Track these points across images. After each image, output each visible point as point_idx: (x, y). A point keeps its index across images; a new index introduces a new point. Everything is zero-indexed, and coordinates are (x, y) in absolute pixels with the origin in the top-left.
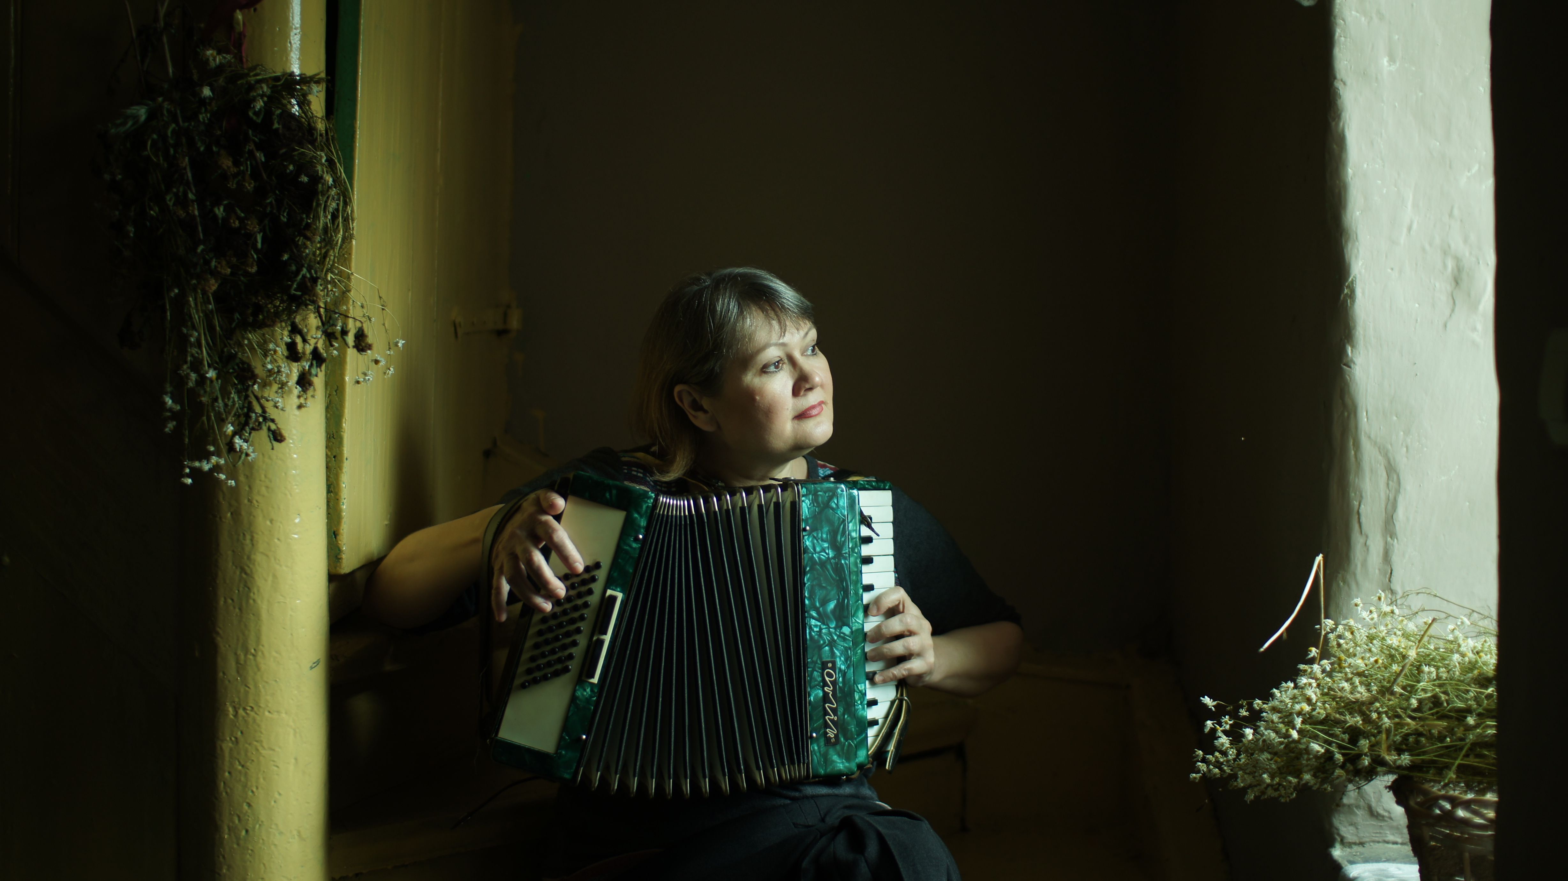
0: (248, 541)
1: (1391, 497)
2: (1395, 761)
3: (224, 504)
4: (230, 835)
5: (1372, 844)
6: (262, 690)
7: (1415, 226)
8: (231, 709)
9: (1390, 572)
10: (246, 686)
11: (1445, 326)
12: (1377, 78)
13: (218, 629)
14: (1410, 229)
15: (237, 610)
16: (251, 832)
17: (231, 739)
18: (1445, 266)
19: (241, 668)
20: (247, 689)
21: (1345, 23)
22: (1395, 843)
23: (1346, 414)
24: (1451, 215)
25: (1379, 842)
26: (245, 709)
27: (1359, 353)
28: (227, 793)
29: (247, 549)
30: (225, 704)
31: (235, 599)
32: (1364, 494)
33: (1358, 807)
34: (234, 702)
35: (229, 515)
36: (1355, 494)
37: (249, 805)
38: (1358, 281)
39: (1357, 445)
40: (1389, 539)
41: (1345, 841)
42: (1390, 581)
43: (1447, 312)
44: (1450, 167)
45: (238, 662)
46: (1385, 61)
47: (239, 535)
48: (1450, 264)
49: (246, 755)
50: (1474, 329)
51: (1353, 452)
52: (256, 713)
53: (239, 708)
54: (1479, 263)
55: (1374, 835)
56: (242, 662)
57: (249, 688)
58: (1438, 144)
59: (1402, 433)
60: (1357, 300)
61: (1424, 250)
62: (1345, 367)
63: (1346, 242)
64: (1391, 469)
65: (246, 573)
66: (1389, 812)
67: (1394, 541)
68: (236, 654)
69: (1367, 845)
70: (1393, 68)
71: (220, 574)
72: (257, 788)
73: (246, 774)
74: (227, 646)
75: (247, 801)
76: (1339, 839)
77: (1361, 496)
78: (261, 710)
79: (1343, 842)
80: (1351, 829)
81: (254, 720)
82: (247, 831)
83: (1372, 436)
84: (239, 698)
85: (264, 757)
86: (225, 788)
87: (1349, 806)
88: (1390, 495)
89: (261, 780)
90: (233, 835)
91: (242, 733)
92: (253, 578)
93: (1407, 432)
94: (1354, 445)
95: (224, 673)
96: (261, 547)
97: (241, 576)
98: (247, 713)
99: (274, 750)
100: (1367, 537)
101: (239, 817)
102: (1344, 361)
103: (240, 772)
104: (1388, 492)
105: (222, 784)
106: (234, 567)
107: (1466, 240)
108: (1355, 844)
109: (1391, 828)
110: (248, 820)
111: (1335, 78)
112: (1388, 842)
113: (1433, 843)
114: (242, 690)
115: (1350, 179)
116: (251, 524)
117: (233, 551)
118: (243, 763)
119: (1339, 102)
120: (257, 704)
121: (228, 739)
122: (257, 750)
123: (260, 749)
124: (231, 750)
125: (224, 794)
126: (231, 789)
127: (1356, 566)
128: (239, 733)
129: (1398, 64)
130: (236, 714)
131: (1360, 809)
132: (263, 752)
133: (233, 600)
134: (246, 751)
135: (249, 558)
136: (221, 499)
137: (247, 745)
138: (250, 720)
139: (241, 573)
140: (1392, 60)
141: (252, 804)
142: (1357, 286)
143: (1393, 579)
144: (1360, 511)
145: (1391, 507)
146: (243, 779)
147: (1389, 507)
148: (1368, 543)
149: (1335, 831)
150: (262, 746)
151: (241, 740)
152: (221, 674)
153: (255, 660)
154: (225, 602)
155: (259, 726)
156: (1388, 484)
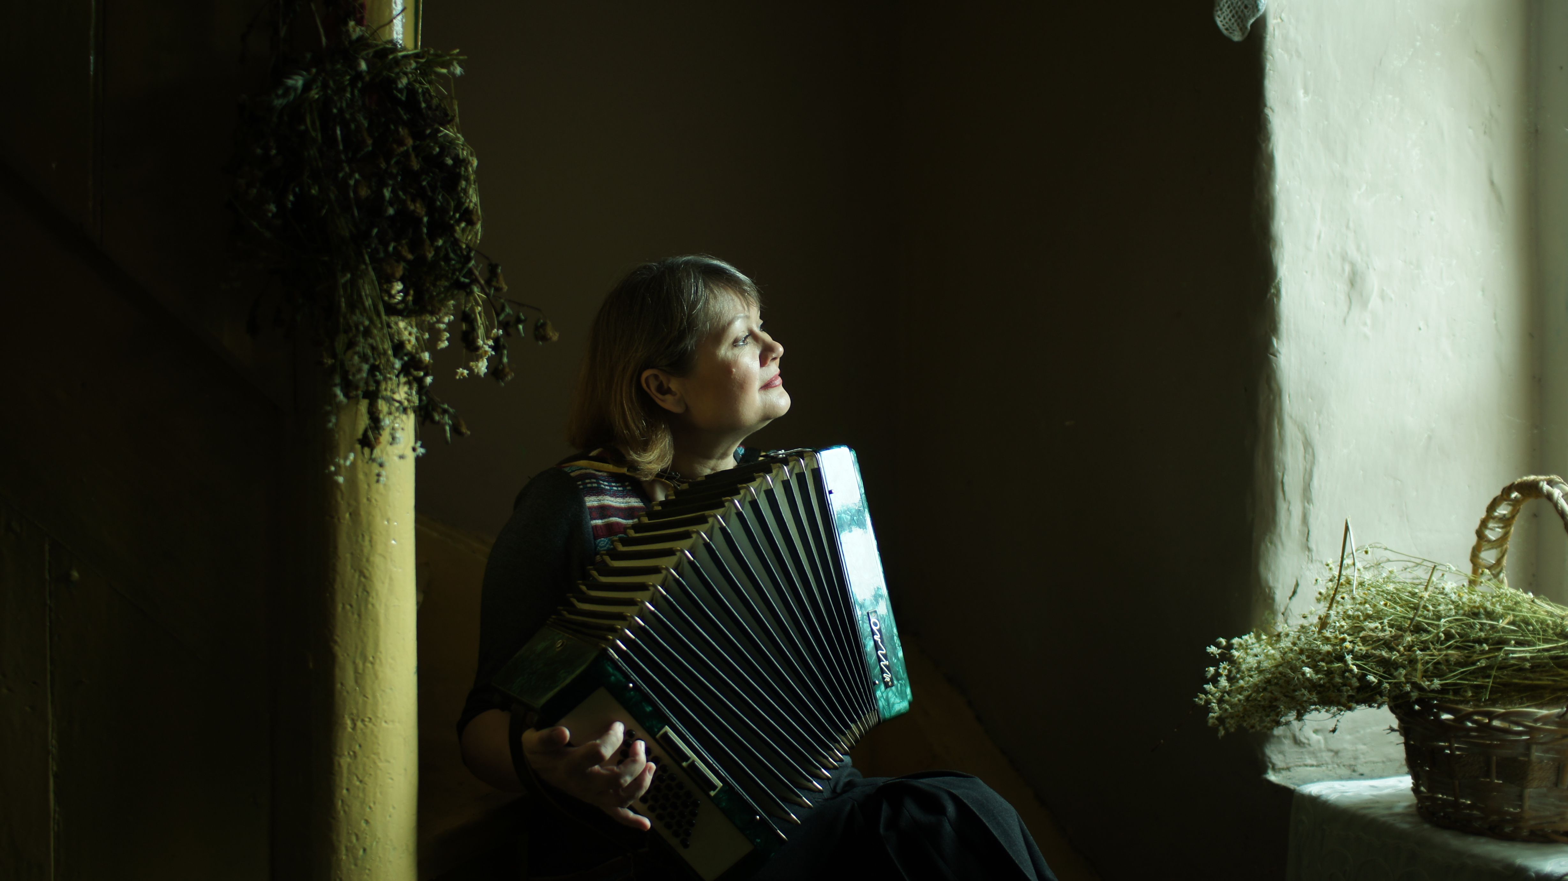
0: (367, 543)
1: (1308, 469)
2: (1429, 686)
3: (343, 504)
4: (347, 855)
5: (1295, 768)
6: (380, 699)
7: (1323, 236)
8: (349, 722)
9: (1307, 532)
10: (365, 696)
11: (1345, 321)
12: (1296, 108)
13: (336, 638)
14: (1319, 237)
15: (356, 616)
16: (368, 851)
17: (349, 753)
18: (1343, 270)
19: (359, 677)
20: (365, 699)
21: (1273, 58)
22: (1312, 766)
23: (1272, 397)
24: (1348, 227)
25: (1300, 766)
26: (363, 721)
27: (1283, 344)
28: (345, 811)
29: (366, 551)
30: (344, 717)
31: (354, 604)
32: (1286, 466)
33: (1285, 737)
34: (352, 714)
35: (347, 515)
36: (1279, 466)
37: (367, 822)
38: (1283, 282)
39: (1281, 424)
40: (1306, 504)
41: (1276, 767)
42: (1307, 540)
43: (1346, 309)
44: (1347, 186)
45: (356, 671)
46: (1301, 93)
47: (358, 536)
48: (1347, 268)
49: (364, 769)
50: (1365, 324)
51: (1277, 430)
52: (374, 724)
53: (357, 720)
54: (1368, 268)
55: (1297, 760)
56: (360, 671)
57: (367, 698)
58: (1338, 166)
59: (1315, 413)
60: (1282, 299)
61: (1329, 256)
62: (1271, 356)
63: (1274, 248)
64: (1308, 444)
65: (365, 577)
66: (1308, 739)
67: (1310, 505)
68: (354, 663)
69: (1292, 769)
70: (1307, 99)
71: (338, 579)
72: (374, 803)
73: (364, 790)
74: (345, 655)
75: (366, 818)
76: (1270, 766)
77: (1284, 468)
78: (379, 720)
79: (1274, 768)
80: (1280, 757)
81: (372, 731)
82: (365, 850)
83: (1293, 416)
84: (358, 710)
85: (381, 770)
86: (342, 806)
87: (1278, 737)
88: (1307, 467)
89: (378, 795)
90: (350, 855)
91: (360, 746)
92: (372, 581)
93: (1320, 412)
94: (1278, 423)
95: (342, 684)
96: (380, 548)
97: (360, 581)
98: (365, 725)
99: (389, 762)
100: (1289, 503)
101: (357, 835)
102: (1271, 351)
103: (358, 788)
104: (1305, 463)
105: (340, 803)
106: (353, 571)
107: (1358, 248)
108: (1283, 769)
109: (1310, 753)
110: (366, 838)
111: (1265, 105)
112: (1306, 765)
113: (1458, 753)
114: (361, 701)
115: (1277, 194)
116: (370, 524)
117: (352, 554)
118: (361, 778)
119: (1269, 127)
120: (375, 713)
121: (346, 753)
122: (375, 763)
123: (377, 761)
124: (349, 765)
125: (342, 813)
126: (349, 806)
127: (1281, 528)
128: (357, 747)
129: (1310, 96)
130: (354, 727)
131: (1287, 737)
132: (380, 764)
133: (351, 606)
134: (364, 765)
135: (368, 560)
136: (339, 499)
137: (365, 759)
138: (368, 731)
139: (359, 576)
140: (1306, 92)
141: (370, 821)
142: (1282, 286)
143: (1310, 539)
144: (1284, 481)
145: (1309, 476)
146: (361, 795)
147: (1307, 477)
148: (1290, 508)
149: (1268, 760)
150: (379, 759)
151: (360, 753)
152: (339, 686)
153: (373, 668)
154: (344, 608)
155: (376, 737)
156: (1305, 457)
